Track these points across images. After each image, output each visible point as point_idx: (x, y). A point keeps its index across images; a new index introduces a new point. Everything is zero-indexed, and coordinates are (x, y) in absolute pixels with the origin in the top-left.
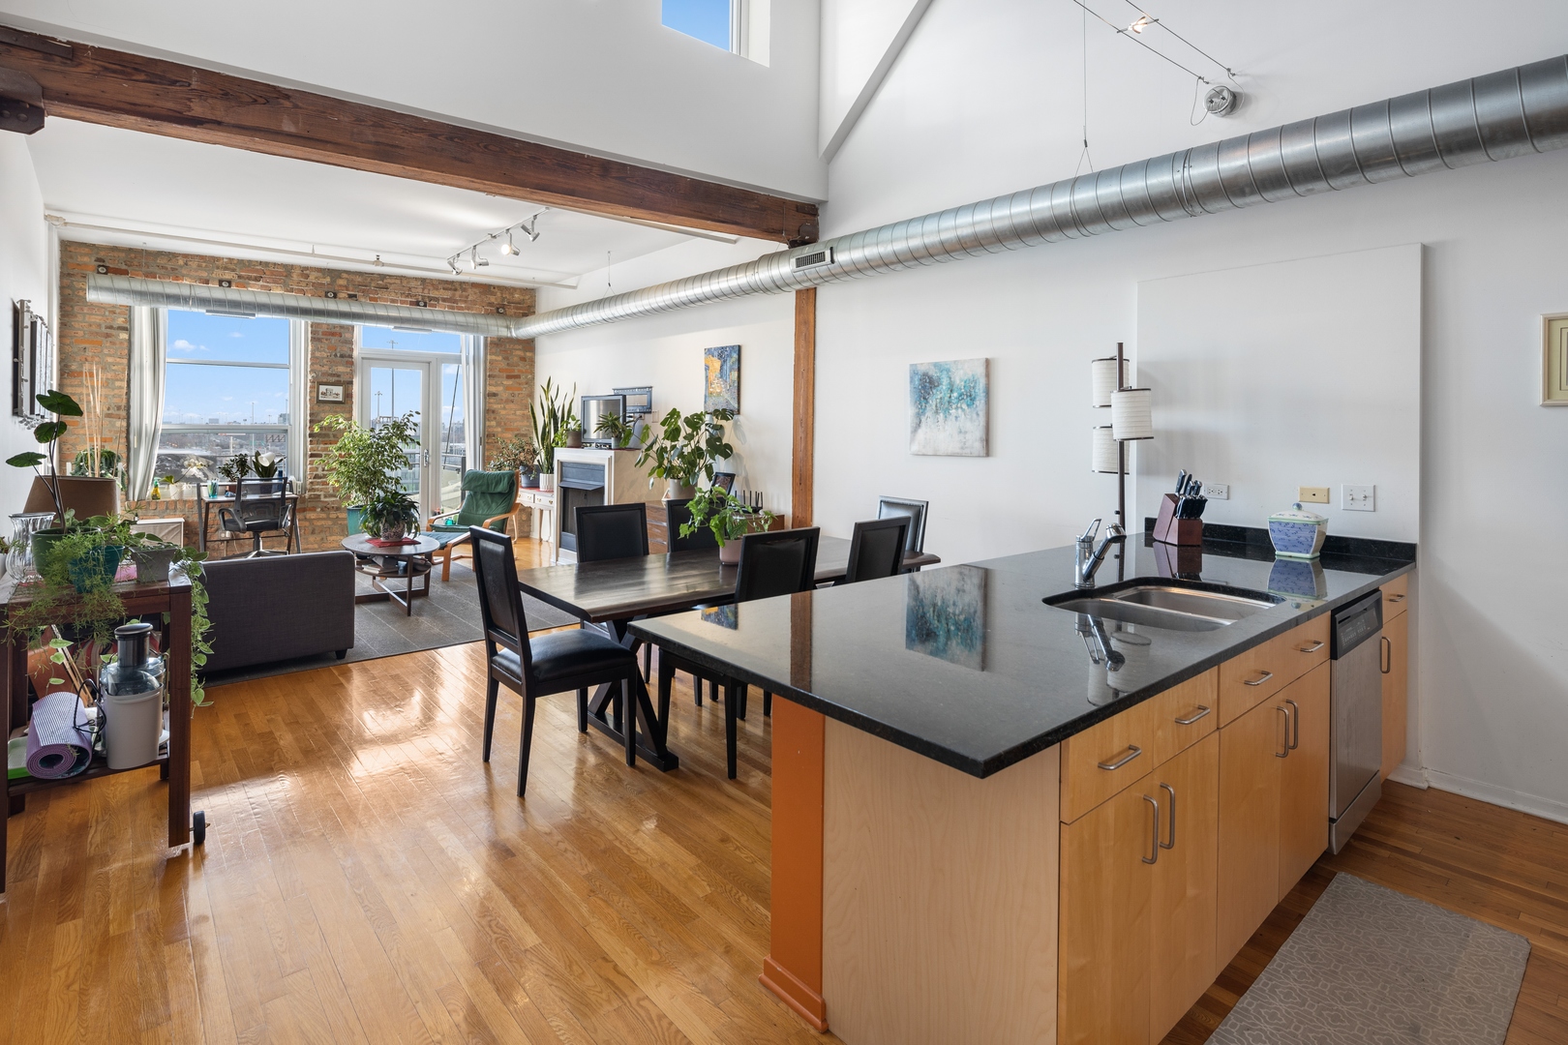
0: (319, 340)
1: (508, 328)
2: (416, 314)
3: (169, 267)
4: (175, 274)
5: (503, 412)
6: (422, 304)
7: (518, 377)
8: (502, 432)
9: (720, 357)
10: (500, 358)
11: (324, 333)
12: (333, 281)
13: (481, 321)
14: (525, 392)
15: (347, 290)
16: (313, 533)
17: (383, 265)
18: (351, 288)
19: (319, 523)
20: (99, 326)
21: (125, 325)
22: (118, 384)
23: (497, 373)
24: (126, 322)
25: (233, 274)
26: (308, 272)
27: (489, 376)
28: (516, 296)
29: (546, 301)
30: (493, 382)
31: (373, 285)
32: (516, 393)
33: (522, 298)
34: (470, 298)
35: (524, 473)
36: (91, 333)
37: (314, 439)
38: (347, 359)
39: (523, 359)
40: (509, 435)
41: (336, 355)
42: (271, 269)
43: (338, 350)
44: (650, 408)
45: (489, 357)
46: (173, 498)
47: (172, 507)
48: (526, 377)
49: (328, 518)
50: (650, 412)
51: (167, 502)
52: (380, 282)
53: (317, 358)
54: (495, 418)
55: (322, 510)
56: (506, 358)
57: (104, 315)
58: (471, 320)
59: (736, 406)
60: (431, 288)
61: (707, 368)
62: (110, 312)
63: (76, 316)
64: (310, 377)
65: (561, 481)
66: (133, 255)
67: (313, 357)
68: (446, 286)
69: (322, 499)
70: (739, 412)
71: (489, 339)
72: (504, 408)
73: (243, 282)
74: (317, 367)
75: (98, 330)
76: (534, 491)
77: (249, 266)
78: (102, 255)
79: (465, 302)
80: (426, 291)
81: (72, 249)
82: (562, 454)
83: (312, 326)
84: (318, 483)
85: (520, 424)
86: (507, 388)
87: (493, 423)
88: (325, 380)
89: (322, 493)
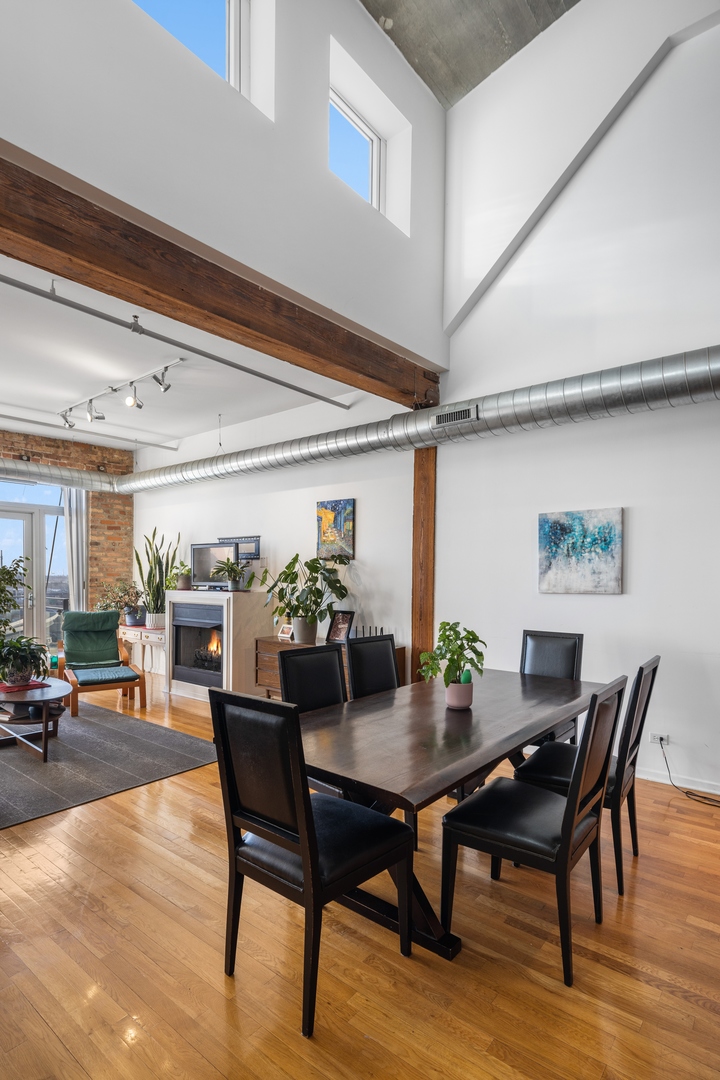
1: (111, 483)
2: (20, 466)
6: (25, 458)
13: (83, 476)
28: (115, 456)
29: (146, 461)
33: (121, 458)
34: (72, 455)
58: (75, 475)
60: (35, 443)
68: (49, 443)
71: (91, 493)
79: (68, 458)
80: (29, 446)
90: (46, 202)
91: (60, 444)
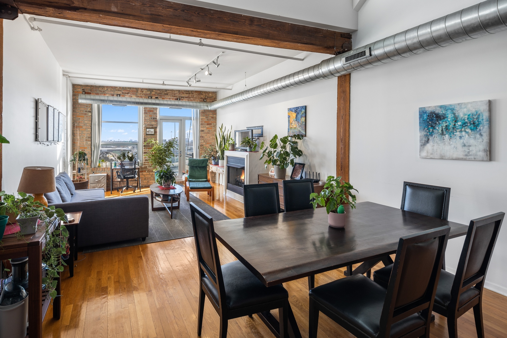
0: (146, 113)
1: (207, 106)
2: (177, 102)
3: (102, 91)
4: (104, 93)
5: (206, 137)
6: (179, 99)
7: (211, 124)
8: (206, 144)
9: (296, 111)
10: (205, 118)
11: (148, 111)
12: (151, 93)
13: (198, 104)
14: (213, 129)
15: (155, 96)
16: (145, 179)
17: (165, 85)
18: (156, 95)
19: (147, 176)
20: (83, 111)
21: (90, 111)
22: (88, 130)
23: (203, 123)
24: (90, 110)
25: (121, 92)
26: (143, 90)
27: (201, 124)
28: (210, 95)
29: (221, 95)
30: (202, 126)
31: (163, 93)
32: (210, 130)
33: (212, 95)
34: (195, 96)
35: (213, 160)
36: (81, 113)
37: (145, 147)
38: (155, 119)
39: (212, 118)
40: (208, 145)
41: (151, 118)
42: (132, 90)
43: (152, 116)
44: (263, 134)
45: (201, 117)
46: (104, 167)
47: (104, 170)
48: (214, 124)
49: (149, 174)
50: (262, 136)
51: (102, 168)
52: (165, 92)
53: (146, 119)
54: (203, 139)
55: (148, 172)
56: (207, 118)
57: (84, 108)
58: (195, 104)
59: (304, 133)
60: (182, 93)
61: (289, 117)
62: (86, 106)
63: (77, 108)
64: (144, 126)
65: (227, 163)
66: (92, 88)
67: (145, 119)
68: (187, 92)
69: (148, 168)
70: (305, 136)
71: (201, 111)
72: (206, 136)
73: (123, 95)
74: (146, 122)
75: (83, 112)
76: (217, 166)
77: (125, 89)
78: (84, 88)
79: (193, 98)
80: (180, 95)
81: (76, 87)
82: (227, 153)
83: (144, 109)
84: (146, 163)
85: (212, 141)
86: (207, 128)
87: (203, 141)
88: (148, 127)
89: (148, 166)
90: (154, 7)
91: (190, 92)
